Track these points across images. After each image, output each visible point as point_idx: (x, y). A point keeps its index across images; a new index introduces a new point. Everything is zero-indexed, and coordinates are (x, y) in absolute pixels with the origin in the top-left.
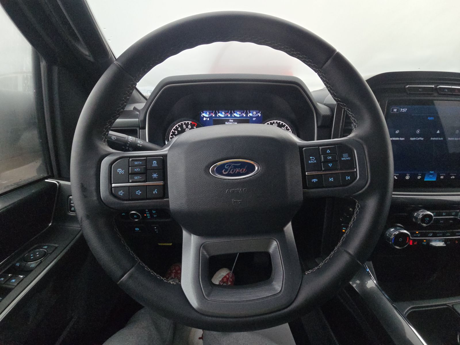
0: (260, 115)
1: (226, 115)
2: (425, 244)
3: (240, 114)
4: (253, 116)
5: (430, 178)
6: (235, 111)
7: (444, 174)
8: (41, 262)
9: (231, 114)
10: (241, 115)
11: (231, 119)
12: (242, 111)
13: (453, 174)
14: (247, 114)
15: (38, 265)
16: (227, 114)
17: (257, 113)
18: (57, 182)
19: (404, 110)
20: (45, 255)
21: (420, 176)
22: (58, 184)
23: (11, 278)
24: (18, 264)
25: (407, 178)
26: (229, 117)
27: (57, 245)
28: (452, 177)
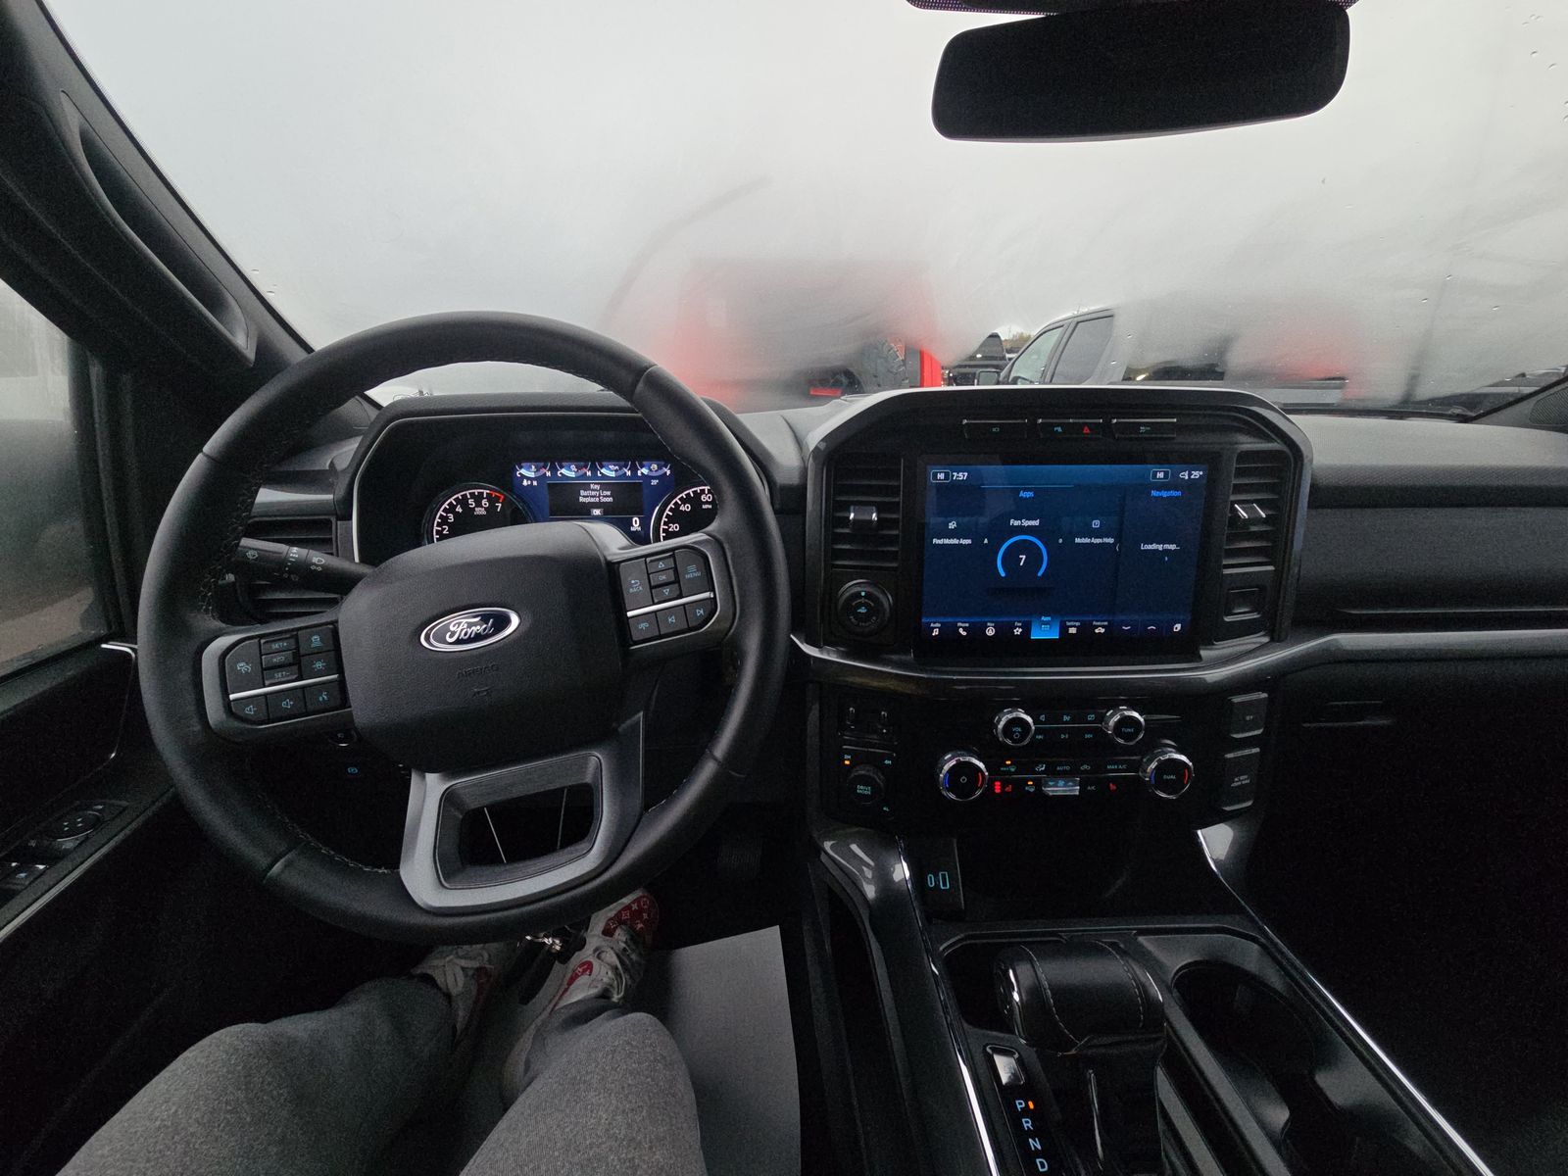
0: (668, 473)
1: (581, 472)
2: (1032, 790)
3: (616, 471)
4: (651, 474)
5: (1045, 631)
6: (604, 463)
7: (1077, 624)
8: (87, 838)
9: (594, 469)
10: (620, 473)
11: (595, 484)
12: (623, 463)
13: (1099, 623)
14: (634, 469)
15: (80, 844)
16: (585, 470)
17: (660, 468)
18: (131, 648)
19: (962, 476)
20: (96, 824)
21: (1019, 627)
22: (133, 655)
23: (18, 870)
24: (33, 844)
25: (990, 632)
26: (589, 478)
27: (124, 803)
28: (1097, 631)
